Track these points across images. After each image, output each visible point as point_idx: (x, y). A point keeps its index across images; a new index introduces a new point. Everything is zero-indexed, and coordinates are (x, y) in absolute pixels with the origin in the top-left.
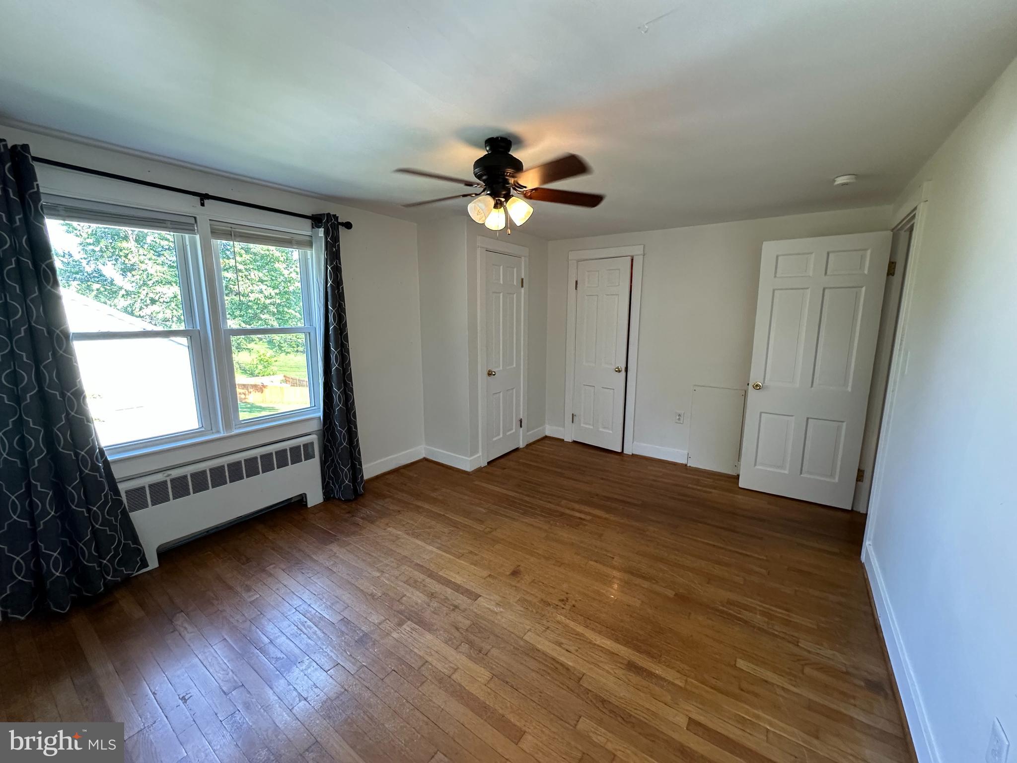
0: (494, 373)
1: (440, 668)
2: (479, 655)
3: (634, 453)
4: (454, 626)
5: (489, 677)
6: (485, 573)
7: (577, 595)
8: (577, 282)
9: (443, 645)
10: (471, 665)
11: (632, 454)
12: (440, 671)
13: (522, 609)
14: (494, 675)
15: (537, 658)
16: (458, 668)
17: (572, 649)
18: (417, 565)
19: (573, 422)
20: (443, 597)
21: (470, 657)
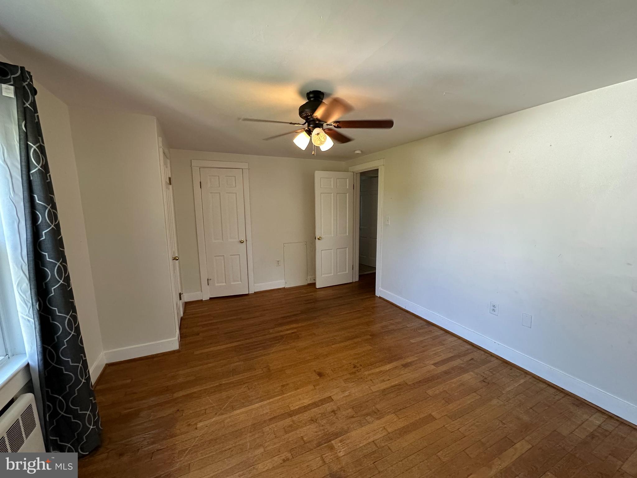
0: (177, 258)
1: (381, 436)
2: (378, 414)
3: (255, 291)
4: (349, 418)
5: (395, 416)
6: (311, 387)
7: (354, 361)
8: (200, 182)
9: (363, 428)
10: (383, 420)
11: (255, 292)
12: (383, 436)
13: (353, 384)
14: (394, 413)
15: (389, 392)
16: (384, 427)
17: (388, 378)
18: (271, 420)
19: (208, 285)
20: (320, 415)
21: (378, 419)
